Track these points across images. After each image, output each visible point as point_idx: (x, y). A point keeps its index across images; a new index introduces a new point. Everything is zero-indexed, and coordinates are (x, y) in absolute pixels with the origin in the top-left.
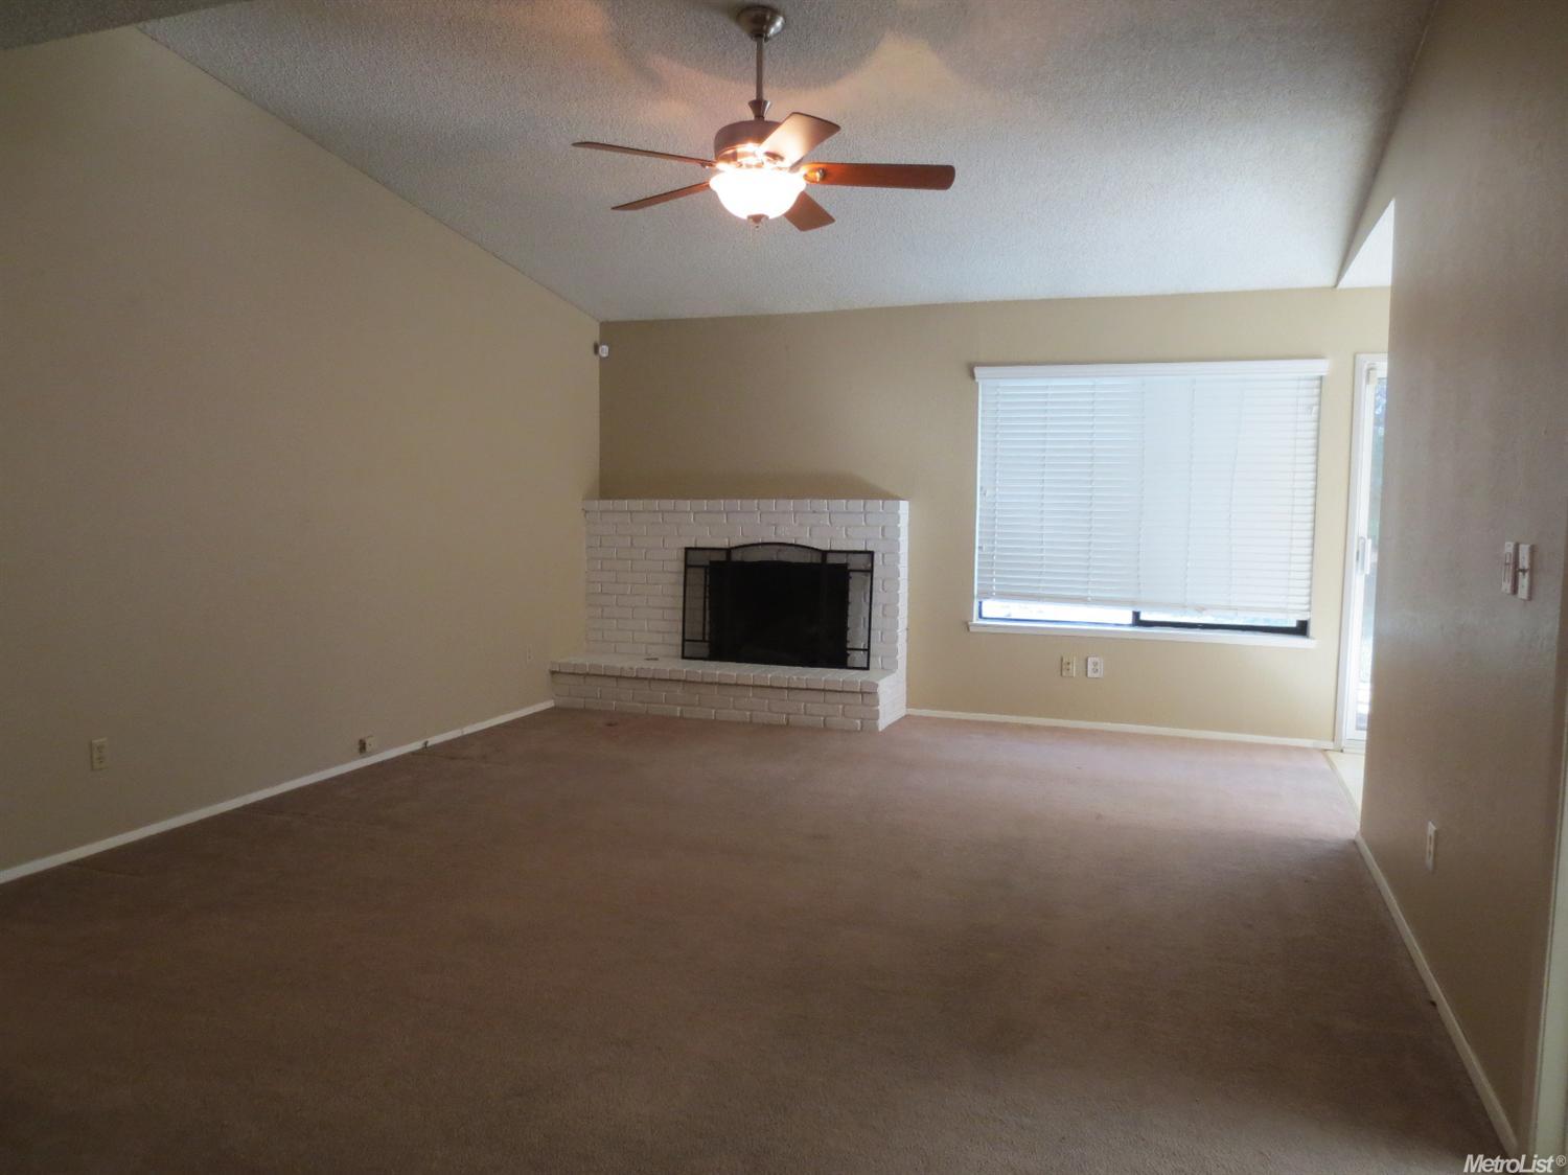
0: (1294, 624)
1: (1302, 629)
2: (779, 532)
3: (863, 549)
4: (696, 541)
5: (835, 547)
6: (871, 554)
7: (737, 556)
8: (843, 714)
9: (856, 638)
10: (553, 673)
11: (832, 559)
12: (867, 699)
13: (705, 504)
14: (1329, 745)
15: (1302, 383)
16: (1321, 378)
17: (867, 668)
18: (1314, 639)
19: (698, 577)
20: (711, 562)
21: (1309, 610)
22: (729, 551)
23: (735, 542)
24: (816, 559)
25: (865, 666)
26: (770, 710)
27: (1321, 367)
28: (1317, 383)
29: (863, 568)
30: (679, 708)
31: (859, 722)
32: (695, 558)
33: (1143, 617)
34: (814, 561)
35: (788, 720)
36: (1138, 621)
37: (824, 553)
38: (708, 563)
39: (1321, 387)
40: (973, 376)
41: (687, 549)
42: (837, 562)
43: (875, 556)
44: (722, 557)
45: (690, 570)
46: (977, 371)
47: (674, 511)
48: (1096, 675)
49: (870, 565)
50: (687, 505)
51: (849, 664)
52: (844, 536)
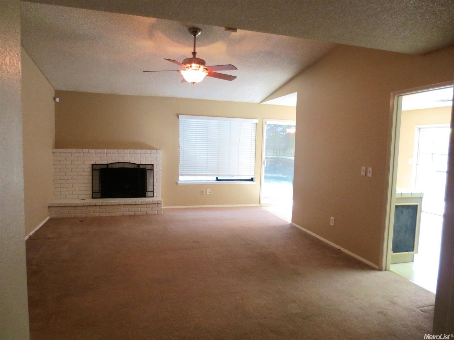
0: (250, 179)
1: (252, 180)
2: (124, 159)
3: (150, 164)
4: (96, 162)
5: (142, 163)
6: (153, 165)
7: (110, 166)
8: (152, 210)
9: (149, 188)
10: (49, 207)
11: (141, 167)
12: (159, 205)
13: (99, 151)
14: (259, 205)
15: (253, 124)
16: (256, 123)
17: (153, 197)
18: (255, 182)
19: (97, 173)
20: (101, 168)
21: (255, 175)
22: (107, 165)
23: (109, 162)
24: (136, 167)
25: (152, 196)
26: (129, 211)
27: (256, 121)
28: (256, 124)
29: (150, 169)
30: (98, 214)
31: (156, 212)
32: (95, 167)
33: (219, 179)
34: (135, 167)
35: (135, 214)
36: (217, 179)
37: (139, 165)
38: (100, 169)
39: (256, 125)
40: (178, 117)
41: (92, 165)
42: (143, 167)
43: (154, 165)
44: (105, 167)
45: (93, 171)
46: (180, 116)
47: (88, 153)
48: (210, 194)
49: (152, 168)
50: (93, 151)
51: (147, 196)
52: (144, 160)
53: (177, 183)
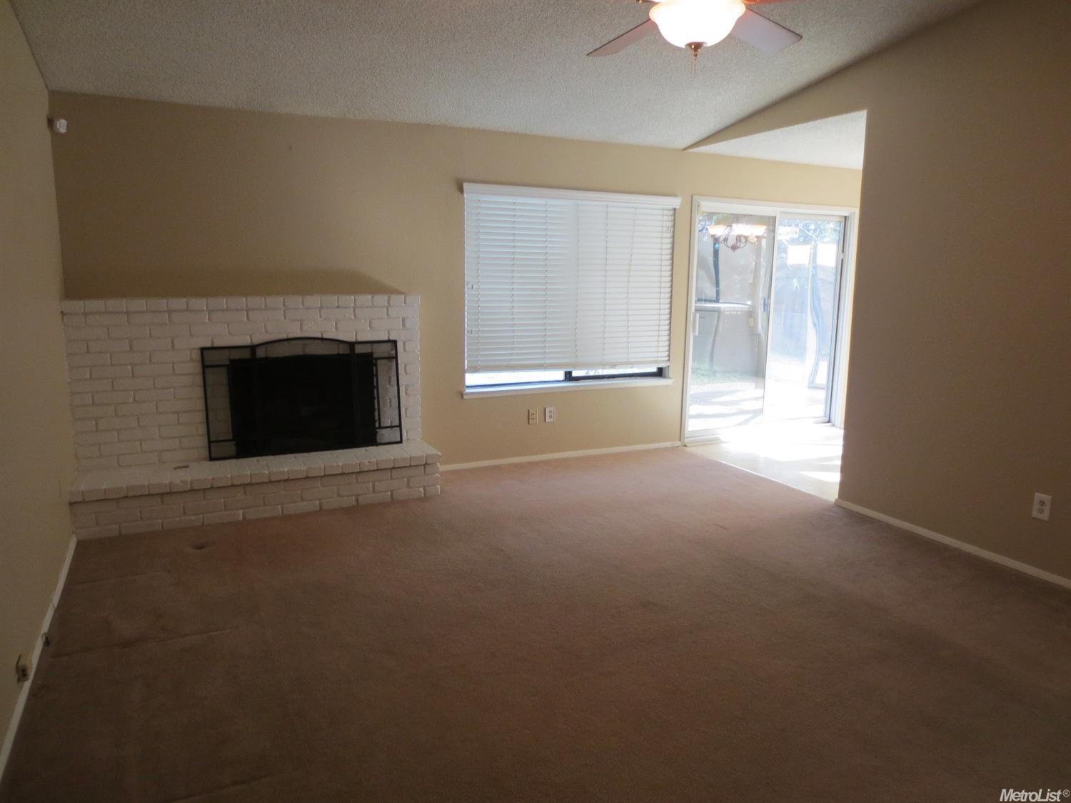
0: (654, 370)
1: (660, 373)
2: (305, 328)
3: (387, 339)
4: (212, 342)
5: (360, 339)
6: (394, 343)
7: (261, 353)
8: (408, 486)
9: (388, 417)
10: (71, 504)
11: (359, 350)
12: (428, 469)
13: (222, 302)
14: (678, 443)
15: (665, 212)
16: (675, 209)
17: (401, 442)
18: (669, 378)
19: (220, 379)
20: (232, 361)
21: (669, 360)
22: (253, 348)
23: (258, 339)
24: (343, 350)
25: (399, 440)
26: (339, 495)
27: (676, 202)
28: (671, 213)
29: (386, 355)
30: (241, 512)
31: (422, 489)
32: (212, 358)
33: (575, 374)
34: (341, 352)
35: (357, 500)
36: (569, 377)
37: (352, 345)
38: (228, 363)
39: (674, 214)
40: (461, 190)
41: (203, 350)
42: (364, 351)
43: (398, 344)
44: (246, 355)
45: (208, 370)
46: (466, 186)
47: (188, 310)
48: (552, 420)
49: (394, 352)
50: (199, 303)
51: (379, 440)
52: (369, 328)
53: (462, 395)
